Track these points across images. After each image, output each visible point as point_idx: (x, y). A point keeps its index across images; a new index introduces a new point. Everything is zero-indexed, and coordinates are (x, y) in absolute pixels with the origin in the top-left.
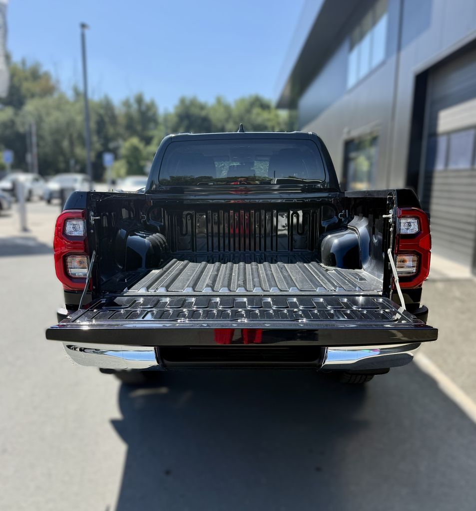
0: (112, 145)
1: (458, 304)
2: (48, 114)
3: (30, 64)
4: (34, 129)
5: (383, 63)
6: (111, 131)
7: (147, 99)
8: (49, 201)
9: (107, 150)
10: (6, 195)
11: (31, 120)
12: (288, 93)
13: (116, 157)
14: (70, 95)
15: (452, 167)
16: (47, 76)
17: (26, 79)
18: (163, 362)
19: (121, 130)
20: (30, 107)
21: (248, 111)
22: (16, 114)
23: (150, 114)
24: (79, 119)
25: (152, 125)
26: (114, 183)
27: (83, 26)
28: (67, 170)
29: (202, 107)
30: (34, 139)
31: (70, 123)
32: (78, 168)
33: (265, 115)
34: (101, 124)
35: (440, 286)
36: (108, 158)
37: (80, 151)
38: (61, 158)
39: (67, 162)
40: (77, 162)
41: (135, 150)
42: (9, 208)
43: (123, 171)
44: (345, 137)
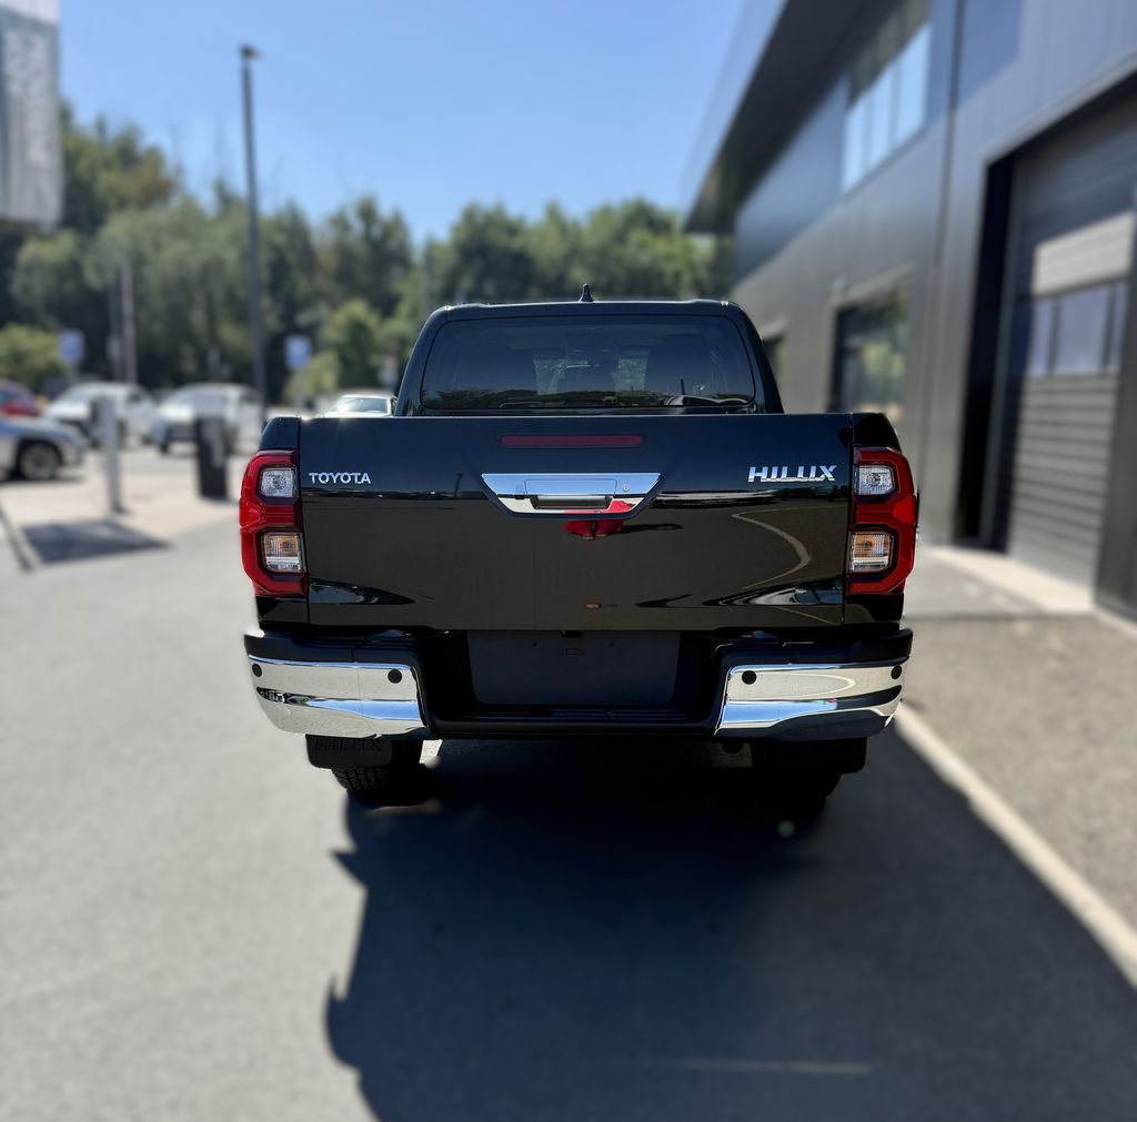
0: (303, 319)
1: (1053, 665)
2: (157, 246)
3: (114, 129)
4: (127, 283)
5: (920, 135)
6: (302, 286)
7: (385, 210)
8: (164, 448)
9: (293, 329)
10: (71, 432)
11: (119, 259)
12: (713, 195)
13: (316, 348)
14: (207, 200)
15: (1063, 369)
16: (155, 156)
17: (107, 165)
18: (433, 722)
19: (324, 282)
20: (118, 229)
21: (620, 237)
22: (82, 247)
23: (392, 244)
24: (231, 256)
25: (396, 271)
26: (310, 405)
27: (247, 52)
28: (203, 376)
29: (513, 229)
30: (127, 305)
31: (210, 270)
32: (226, 371)
33: (661, 246)
34: (279, 269)
35: (1022, 628)
36: (297, 348)
37: (230, 334)
38: (187, 350)
39: (202, 360)
40: (225, 357)
41: (358, 330)
42: (79, 462)
43: (329, 379)
44: (837, 300)
